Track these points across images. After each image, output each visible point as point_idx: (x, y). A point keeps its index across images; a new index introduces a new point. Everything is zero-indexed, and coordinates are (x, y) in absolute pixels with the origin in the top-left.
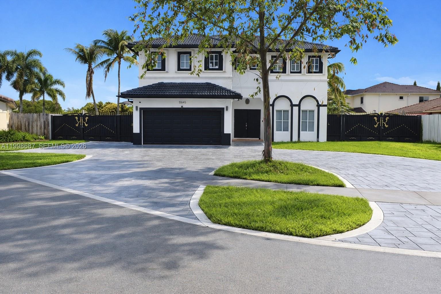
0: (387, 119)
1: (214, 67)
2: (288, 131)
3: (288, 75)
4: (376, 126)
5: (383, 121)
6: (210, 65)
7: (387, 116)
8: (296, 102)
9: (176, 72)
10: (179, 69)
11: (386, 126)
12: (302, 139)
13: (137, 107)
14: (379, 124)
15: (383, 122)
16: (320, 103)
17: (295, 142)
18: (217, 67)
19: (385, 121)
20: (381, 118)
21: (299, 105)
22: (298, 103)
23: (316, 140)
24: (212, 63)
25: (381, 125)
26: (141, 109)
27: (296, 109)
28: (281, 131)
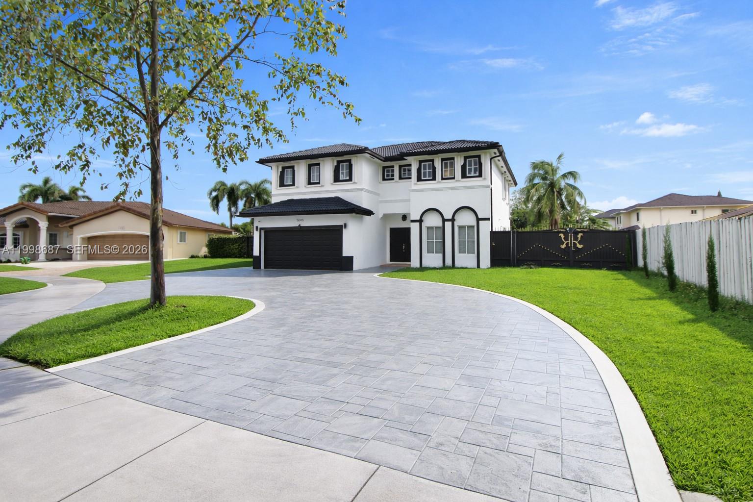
0: (579, 237)
1: (343, 179)
2: (440, 254)
3: (438, 182)
4: (563, 246)
5: (572, 238)
6: (341, 175)
7: (580, 232)
8: (448, 216)
10: (310, 183)
11: (579, 247)
12: (457, 264)
13: (257, 227)
14: (567, 244)
15: (573, 241)
16: (480, 216)
17: (449, 268)
18: (346, 178)
19: (576, 239)
20: (570, 234)
21: (453, 220)
22: (450, 217)
23: (476, 266)
25: (570, 246)
26: (261, 229)
27: (448, 225)
28: (433, 253)
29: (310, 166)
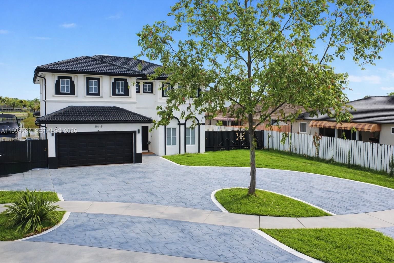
0: (244, 134)
1: (120, 93)
2: (176, 144)
4: (237, 139)
6: (117, 91)
7: (244, 132)
9: (85, 97)
10: (88, 94)
11: (244, 139)
13: (53, 133)
15: (241, 136)
16: (200, 122)
18: (123, 93)
20: (240, 133)
21: (185, 124)
22: (184, 122)
23: (197, 152)
24: (118, 89)
25: (240, 139)
26: (56, 134)
27: (182, 127)
28: (171, 145)
29: (88, 79)
